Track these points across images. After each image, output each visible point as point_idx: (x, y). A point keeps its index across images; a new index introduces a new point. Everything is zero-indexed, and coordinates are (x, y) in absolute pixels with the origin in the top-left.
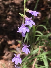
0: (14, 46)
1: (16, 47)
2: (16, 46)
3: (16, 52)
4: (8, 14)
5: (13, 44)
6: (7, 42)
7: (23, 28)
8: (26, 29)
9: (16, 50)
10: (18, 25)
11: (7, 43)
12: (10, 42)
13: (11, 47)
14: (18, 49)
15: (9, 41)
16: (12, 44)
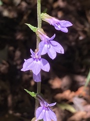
0: (67, 94)
1: (74, 97)
2: (73, 94)
3: (72, 109)
4: (55, 5)
5: (65, 87)
6: (50, 82)
7: (35, 62)
8: (42, 65)
9: (72, 104)
10: (79, 36)
11: (50, 85)
12: (56, 83)
13: (59, 96)
14: (78, 101)
15: (54, 79)
16: (62, 88)
